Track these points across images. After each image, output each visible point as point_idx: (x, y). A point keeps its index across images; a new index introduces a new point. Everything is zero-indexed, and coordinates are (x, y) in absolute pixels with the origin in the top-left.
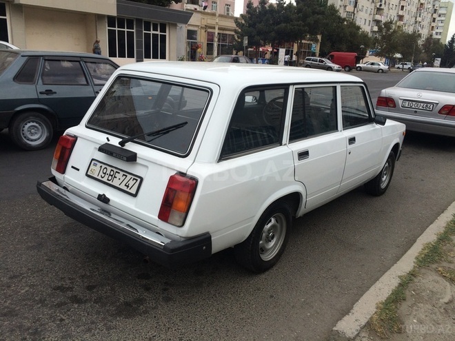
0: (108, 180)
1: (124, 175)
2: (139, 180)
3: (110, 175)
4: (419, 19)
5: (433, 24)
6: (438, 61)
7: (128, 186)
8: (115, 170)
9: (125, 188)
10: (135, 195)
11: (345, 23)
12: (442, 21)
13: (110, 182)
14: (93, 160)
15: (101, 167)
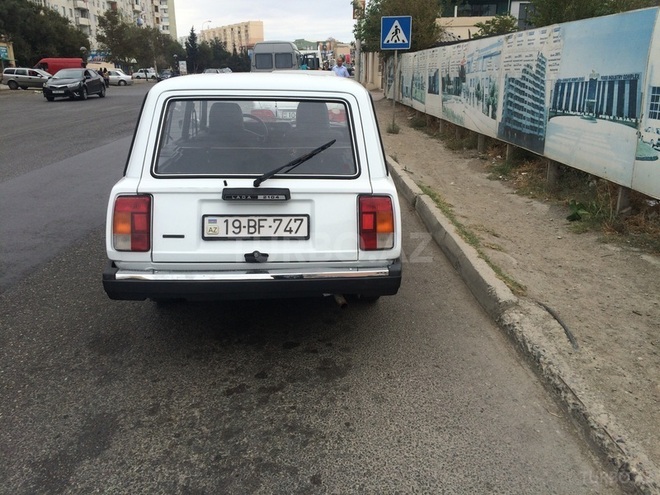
0: (249, 233)
1: (275, 221)
2: (305, 219)
3: (249, 227)
4: (137, 8)
5: (157, 15)
6: (183, 65)
7: (291, 231)
8: (256, 219)
9: (287, 234)
10: (307, 238)
11: (42, 13)
12: (165, 11)
13: (256, 235)
14: (204, 216)
15: (227, 221)
